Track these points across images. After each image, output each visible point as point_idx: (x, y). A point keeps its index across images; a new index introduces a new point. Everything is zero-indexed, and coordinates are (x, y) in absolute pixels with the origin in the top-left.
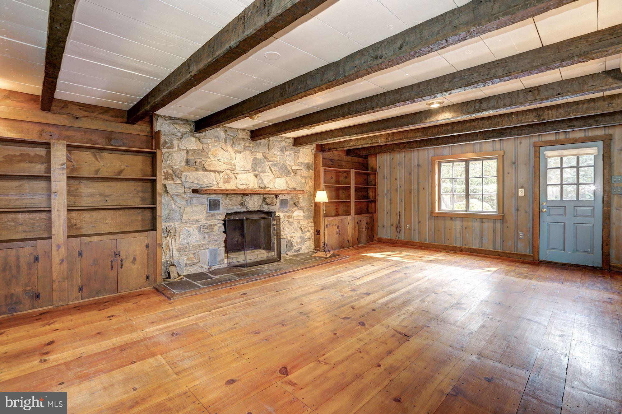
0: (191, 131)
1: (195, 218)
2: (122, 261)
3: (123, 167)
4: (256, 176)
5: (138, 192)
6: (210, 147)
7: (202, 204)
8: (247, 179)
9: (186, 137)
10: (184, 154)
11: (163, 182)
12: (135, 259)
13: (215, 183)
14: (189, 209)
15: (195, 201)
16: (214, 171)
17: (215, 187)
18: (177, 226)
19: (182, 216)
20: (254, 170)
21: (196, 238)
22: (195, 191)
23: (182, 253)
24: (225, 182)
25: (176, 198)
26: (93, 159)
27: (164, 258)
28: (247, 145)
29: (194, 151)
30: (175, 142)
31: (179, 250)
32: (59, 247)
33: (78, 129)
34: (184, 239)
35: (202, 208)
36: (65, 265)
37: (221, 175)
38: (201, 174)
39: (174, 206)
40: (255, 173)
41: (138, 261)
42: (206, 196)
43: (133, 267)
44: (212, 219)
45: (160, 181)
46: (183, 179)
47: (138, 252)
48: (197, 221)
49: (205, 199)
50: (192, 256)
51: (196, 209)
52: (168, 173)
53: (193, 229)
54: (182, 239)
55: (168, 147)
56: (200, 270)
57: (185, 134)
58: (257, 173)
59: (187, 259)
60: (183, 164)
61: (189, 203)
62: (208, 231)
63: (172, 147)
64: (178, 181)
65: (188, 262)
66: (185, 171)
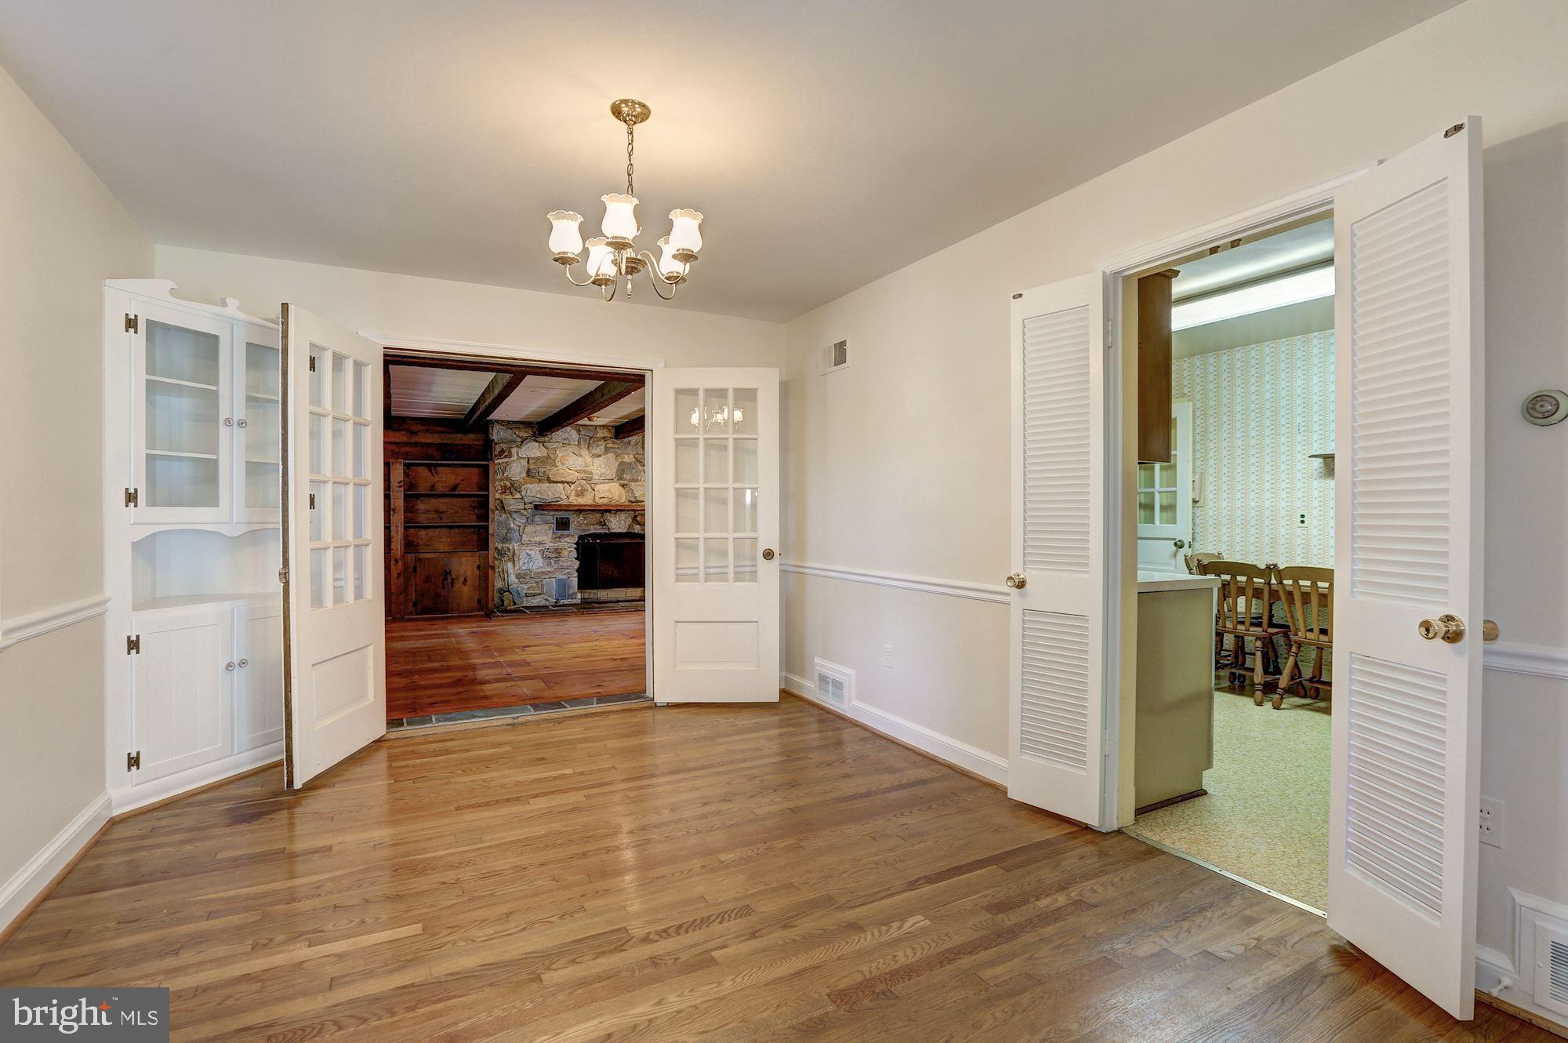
0: (534, 435)
1: (537, 539)
2: (453, 580)
3: (458, 481)
4: (623, 486)
5: (474, 508)
6: (558, 452)
7: (546, 522)
8: (609, 491)
9: (527, 443)
10: (525, 463)
11: (498, 496)
12: (465, 580)
13: (564, 497)
14: (529, 529)
15: (537, 518)
16: (562, 482)
17: (565, 502)
18: (516, 548)
19: (521, 536)
20: (620, 479)
21: (538, 563)
22: (536, 507)
23: (521, 580)
24: (577, 495)
25: (515, 515)
26: (429, 474)
27: (499, 584)
28: (610, 445)
29: (538, 458)
30: (514, 450)
31: (518, 576)
32: (396, 561)
33: (416, 444)
34: (524, 564)
35: (546, 527)
36: (402, 579)
37: (572, 486)
38: (545, 486)
39: (512, 525)
40: (622, 482)
41: (469, 582)
42: (552, 513)
43: (466, 589)
44: (560, 542)
45: (495, 495)
46: (523, 493)
47: (469, 573)
48: (540, 543)
49: (551, 517)
50: (535, 585)
51: (539, 528)
52: (505, 486)
53: (535, 553)
54: (522, 564)
55: (506, 457)
56: (543, 603)
57: (526, 439)
58: (625, 482)
59: (528, 589)
60: (524, 475)
61: (530, 521)
62: (553, 555)
63: (510, 455)
64: (518, 496)
65: (528, 592)
66: (525, 483)
